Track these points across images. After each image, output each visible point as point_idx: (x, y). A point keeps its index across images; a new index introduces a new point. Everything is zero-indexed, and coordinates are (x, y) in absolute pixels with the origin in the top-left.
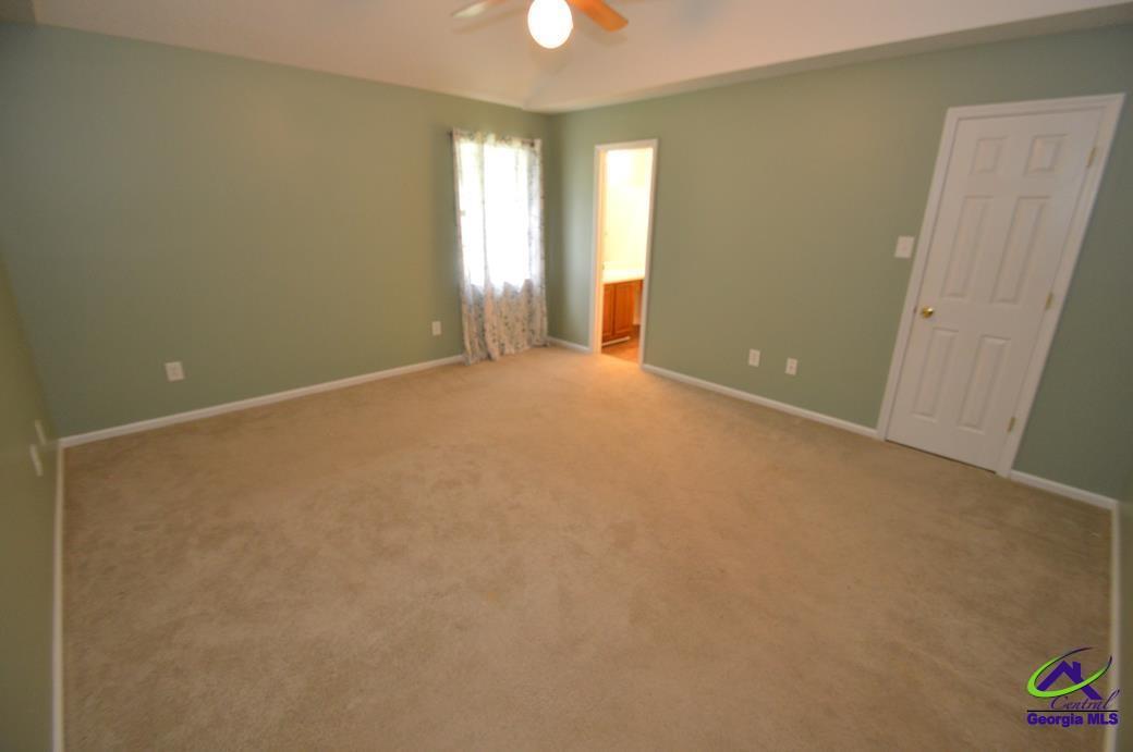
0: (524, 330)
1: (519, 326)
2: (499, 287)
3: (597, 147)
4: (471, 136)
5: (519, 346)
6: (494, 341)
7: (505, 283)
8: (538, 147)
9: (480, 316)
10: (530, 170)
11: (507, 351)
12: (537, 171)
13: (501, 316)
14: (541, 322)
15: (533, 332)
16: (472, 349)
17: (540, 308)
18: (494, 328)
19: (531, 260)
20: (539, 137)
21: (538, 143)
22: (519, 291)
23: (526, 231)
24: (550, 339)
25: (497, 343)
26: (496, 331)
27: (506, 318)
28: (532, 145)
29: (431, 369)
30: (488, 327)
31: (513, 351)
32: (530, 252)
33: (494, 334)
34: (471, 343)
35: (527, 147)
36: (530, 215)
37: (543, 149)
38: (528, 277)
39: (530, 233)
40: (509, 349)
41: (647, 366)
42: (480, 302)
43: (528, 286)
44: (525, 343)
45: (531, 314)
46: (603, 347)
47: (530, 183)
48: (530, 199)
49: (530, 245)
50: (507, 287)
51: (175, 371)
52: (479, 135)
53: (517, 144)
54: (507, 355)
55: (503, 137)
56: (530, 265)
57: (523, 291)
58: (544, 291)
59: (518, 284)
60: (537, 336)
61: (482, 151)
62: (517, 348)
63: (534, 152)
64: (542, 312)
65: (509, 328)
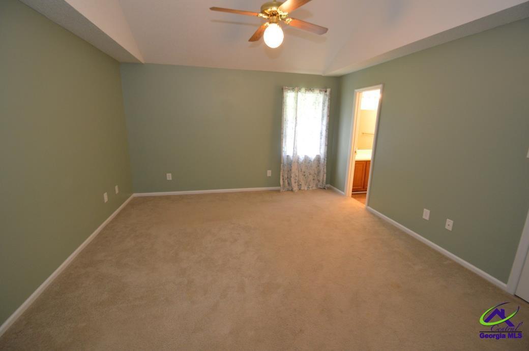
0: (313, 179)
1: (311, 177)
2: (302, 158)
3: (356, 90)
4: (293, 89)
5: (310, 187)
6: (295, 183)
7: (305, 156)
8: (328, 93)
9: (290, 170)
10: (324, 104)
11: (302, 188)
12: (327, 104)
13: (301, 171)
14: (323, 177)
15: (319, 181)
16: (284, 184)
17: (323, 170)
18: (296, 176)
19: (321, 146)
20: (329, 88)
21: (329, 90)
22: (312, 160)
23: (320, 132)
24: (329, 185)
25: (296, 184)
26: (297, 178)
27: (304, 172)
28: (326, 92)
29: (263, 191)
30: (293, 175)
31: (306, 189)
32: (321, 142)
33: (295, 179)
34: (284, 182)
35: (324, 92)
36: (322, 124)
37: (331, 93)
38: (319, 154)
39: (321, 133)
40: (304, 187)
41: (369, 208)
42: (290, 163)
43: (318, 158)
44: (314, 186)
45: (319, 172)
46: (352, 194)
47: (323, 110)
48: (323, 117)
49: (321, 138)
50: (306, 158)
51: (169, 177)
52: (296, 89)
53: (317, 91)
54: (302, 190)
55: (310, 88)
56: (320, 148)
57: (314, 160)
58: (326, 161)
59: (312, 156)
60: (321, 183)
61: (297, 95)
62: (308, 187)
63: (326, 95)
64: (324, 171)
65: (306, 178)
